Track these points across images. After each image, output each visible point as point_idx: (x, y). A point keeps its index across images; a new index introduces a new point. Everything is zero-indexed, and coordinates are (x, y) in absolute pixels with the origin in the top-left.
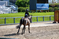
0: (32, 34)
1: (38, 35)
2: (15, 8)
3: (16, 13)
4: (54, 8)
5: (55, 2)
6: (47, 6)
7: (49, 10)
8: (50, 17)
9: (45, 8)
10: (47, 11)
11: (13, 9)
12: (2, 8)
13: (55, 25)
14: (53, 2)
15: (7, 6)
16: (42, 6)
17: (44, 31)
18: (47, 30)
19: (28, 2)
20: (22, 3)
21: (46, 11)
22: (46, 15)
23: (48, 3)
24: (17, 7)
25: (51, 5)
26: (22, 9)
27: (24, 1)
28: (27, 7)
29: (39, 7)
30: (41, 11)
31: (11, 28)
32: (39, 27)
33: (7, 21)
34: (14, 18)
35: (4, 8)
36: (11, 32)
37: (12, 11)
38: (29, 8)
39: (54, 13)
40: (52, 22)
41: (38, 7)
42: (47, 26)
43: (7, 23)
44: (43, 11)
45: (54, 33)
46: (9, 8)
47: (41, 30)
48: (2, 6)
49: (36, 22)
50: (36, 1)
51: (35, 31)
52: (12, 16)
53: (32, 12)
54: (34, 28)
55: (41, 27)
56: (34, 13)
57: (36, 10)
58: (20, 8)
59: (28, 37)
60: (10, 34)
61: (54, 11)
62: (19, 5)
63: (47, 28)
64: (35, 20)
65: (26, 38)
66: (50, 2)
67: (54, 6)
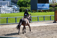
0: (33, 33)
1: (38, 35)
2: (17, 8)
3: (18, 12)
4: (54, 8)
5: (55, 2)
6: (48, 6)
7: (50, 10)
8: (50, 16)
9: (45, 8)
10: (48, 11)
11: (14, 9)
12: (4, 8)
13: (56, 25)
14: (53, 2)
15: (9, 6)
16: (43, 6)
17: (44, 30)
18: (48, 29)
19: (29, 2)
20: (23, 3)
21: (46, 11)
22: (47, 14)
23: (48, 3)
24: (18, 7)
25: (52, 4)
26: (24, 9)
27: (26, 1)
28: (28, 6)
29: (40, 7)
30: (41, 11)
31: (13, 28)
32: (40, 27)
33: (9, 21)
34: (16, 18)
35: (6, 8)
36: (12, 32)
37: (13, 10)
38: (30, 7)
39: (55, 13)
40: (52, 22)
41: (38, 7)
42: (48, 26)
43: (9, 23)
44: (44, 11)
45: (54, 32)
46: (11, 8)
47: (42, 30)
48: (4, 6)
49: (37, 22)
50: (37, 1)
51: (36, 31)
52: (13, 16)
53: (33, 12)
54: (35, 27)
55: (42, 27)
56: (35, 12)
57: (37, 10)
58: (21, 7)
59: (29, 36)
60: (11, 33)
61: (54, 11)
62: (21, 5)
63: (48, 27)
64: (35, 19)
65: (27, 37)
66: (51, 2)
67: (55, 6)
